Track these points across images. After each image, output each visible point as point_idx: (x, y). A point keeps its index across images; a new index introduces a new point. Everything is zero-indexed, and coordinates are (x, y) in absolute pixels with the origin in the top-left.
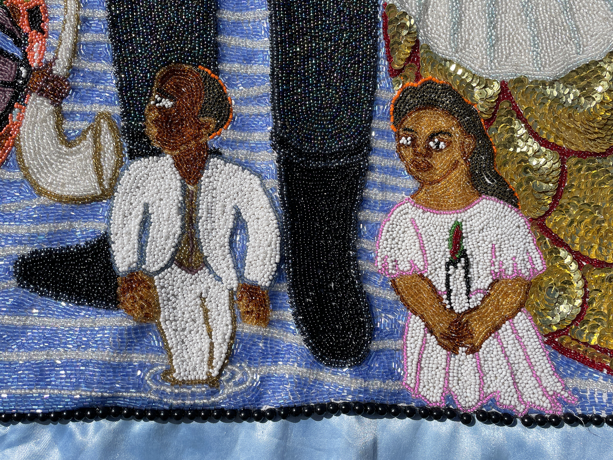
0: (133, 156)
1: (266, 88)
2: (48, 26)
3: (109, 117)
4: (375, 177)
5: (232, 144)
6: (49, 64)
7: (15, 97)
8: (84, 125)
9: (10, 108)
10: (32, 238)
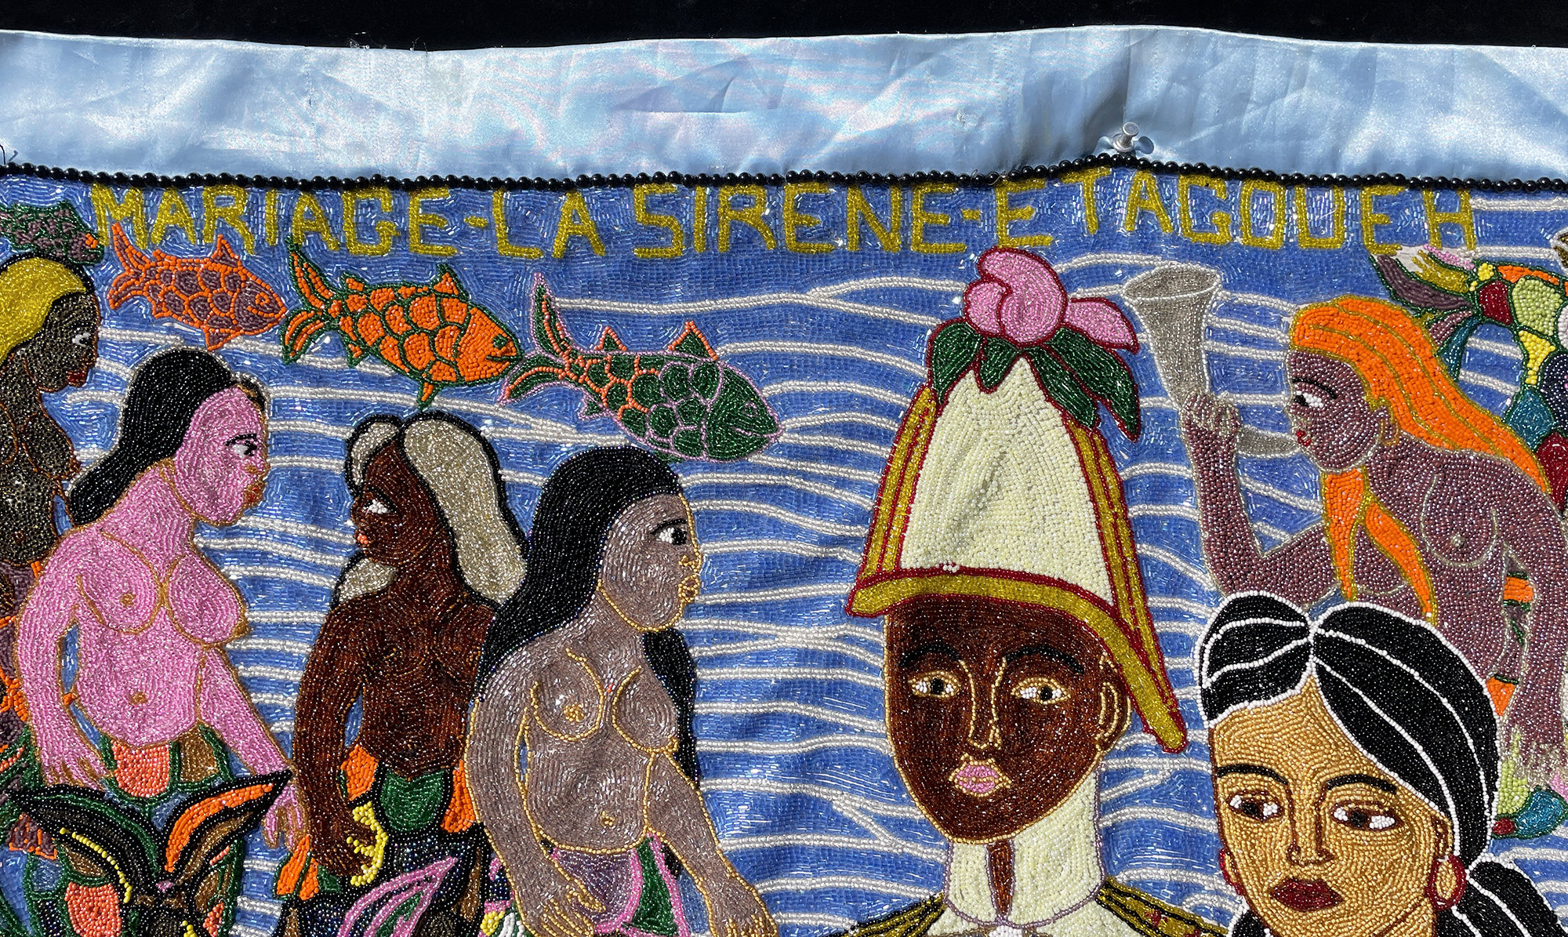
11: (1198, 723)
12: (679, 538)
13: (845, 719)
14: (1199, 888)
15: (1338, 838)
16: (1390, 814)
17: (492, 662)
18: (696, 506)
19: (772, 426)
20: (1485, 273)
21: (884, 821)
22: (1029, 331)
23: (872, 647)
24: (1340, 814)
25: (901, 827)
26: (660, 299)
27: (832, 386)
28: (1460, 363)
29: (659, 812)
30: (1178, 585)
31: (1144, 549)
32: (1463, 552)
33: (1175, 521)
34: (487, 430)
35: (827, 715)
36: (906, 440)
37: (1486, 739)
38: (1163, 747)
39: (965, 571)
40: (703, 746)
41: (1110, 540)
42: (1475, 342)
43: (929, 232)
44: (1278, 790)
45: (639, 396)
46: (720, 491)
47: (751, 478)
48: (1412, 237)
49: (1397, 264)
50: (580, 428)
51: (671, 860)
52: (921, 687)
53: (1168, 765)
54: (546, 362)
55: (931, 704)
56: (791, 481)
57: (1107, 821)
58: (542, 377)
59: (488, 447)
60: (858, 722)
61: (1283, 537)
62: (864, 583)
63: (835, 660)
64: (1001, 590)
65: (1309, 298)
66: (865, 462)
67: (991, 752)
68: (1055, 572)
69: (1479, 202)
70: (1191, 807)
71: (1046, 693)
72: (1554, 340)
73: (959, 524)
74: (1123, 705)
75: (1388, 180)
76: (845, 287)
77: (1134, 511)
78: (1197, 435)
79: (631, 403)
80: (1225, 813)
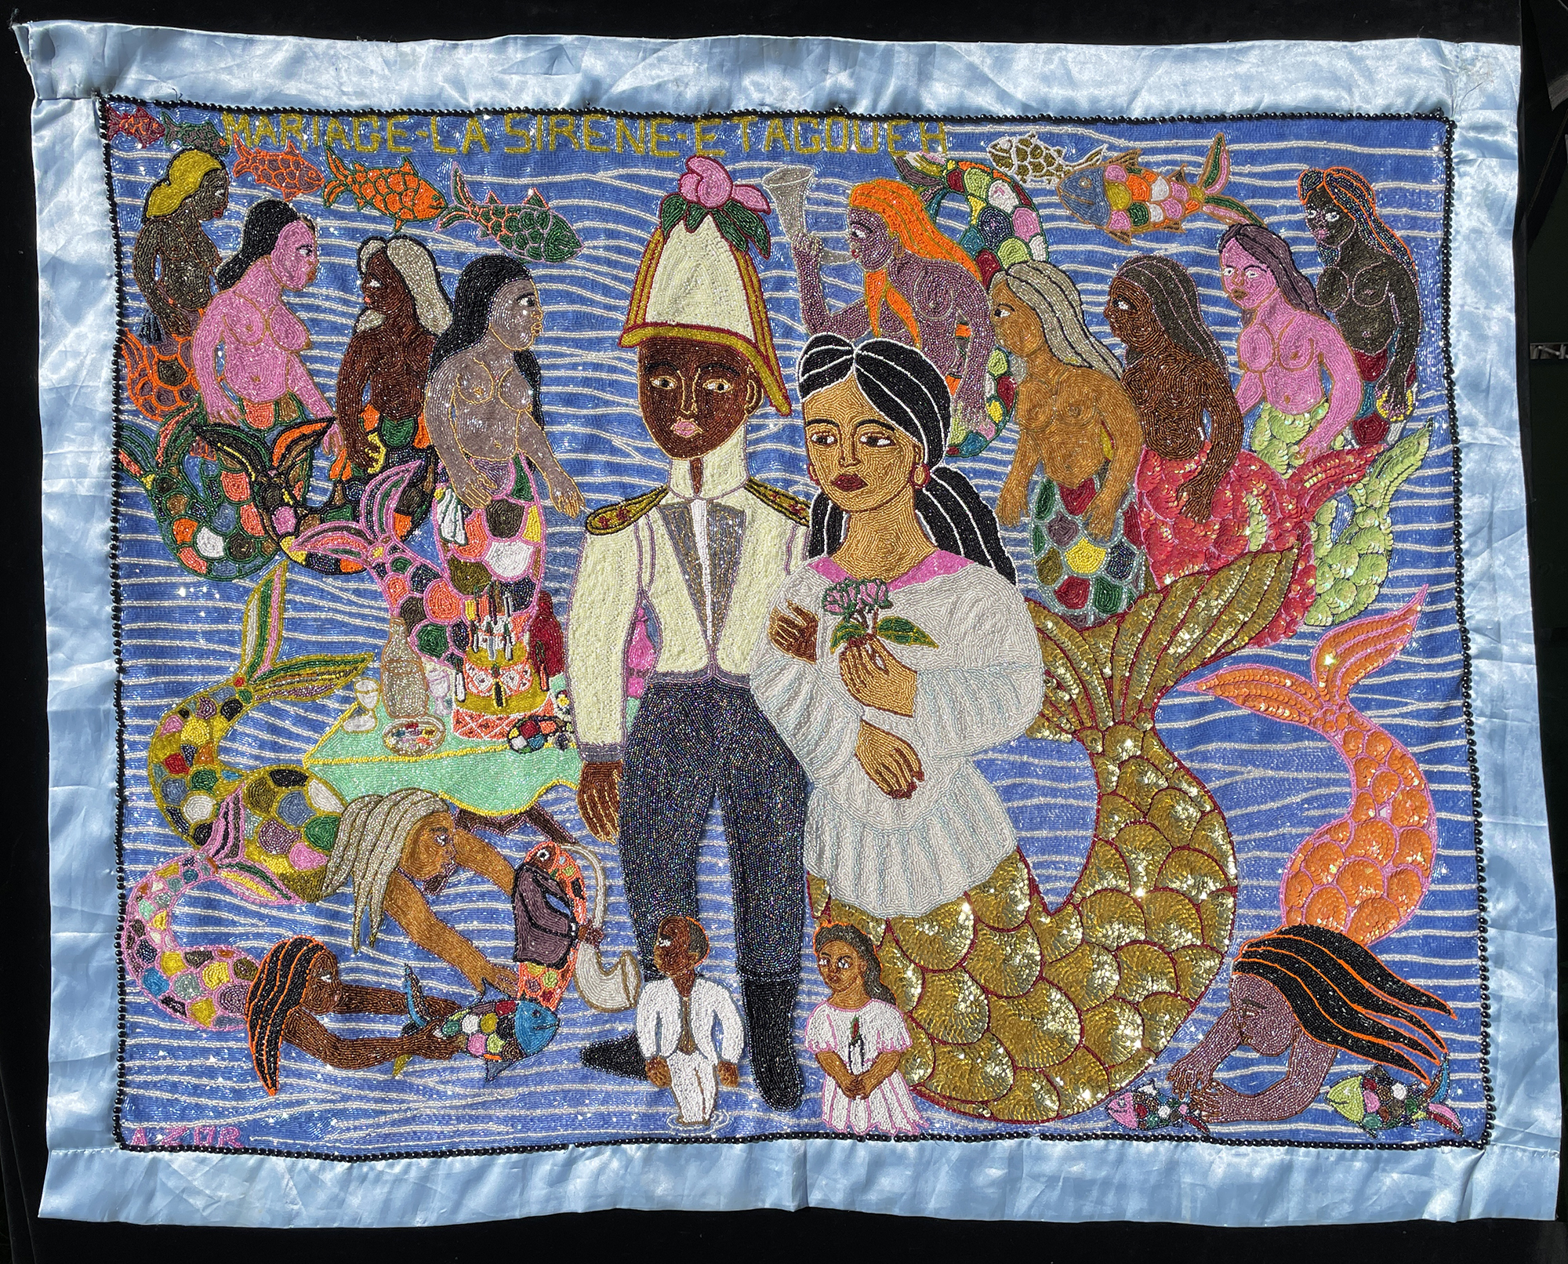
0: (647, 979)
1: (731, 930)
2: (587, 893)
3: (629, 953)
4: (804, 987)
5: (709, 968)
6: (590, 921)
7: (570, 945)
8: (615, 960)
9: (568, 951)
10: (588, 1036)
11: (797, 400)
12: (531, 303)
13: (617, 399)
14: (796, 482)
15: (864, 452)
16: (888, 438)
17: (436, 364)
18: (539, 286)
19: (579, 245)
20: (951, 166)
21: (637, 449)
22: (713, 201)
23: (631, 362)
24: (864, 439)
25: (647, 452)
26: (519, 176)
27: (611, 226)
28: (937, 213)
29: (523, 441)
30: (788, 332)
31: (771, 314)
32: (935, 311)
33: (788, 300)
34: (430, 246)
35: (608, 397)
36: (648, 256)
37: (944, 408)
38: (780, 414)
39: (678, 325)
40: (545, 408)
41: (754, 309)
42: (945, 203)
43: (659, 145)
44: (835, 430)
45: (508, 227)
46: (552, 279)
47: (568, 272)
48: (914, 147)
49: (907, 162)
50: (478, 244)
51: (530, 463)
52: (657, 383)
53: (782, 422)
54: (459, 210)
55: (661, 392)
56: (590, 275)
57: (751, 449)
58: (457, 218)
59: (430, 254)
60: (625, 400)
61: (843, 305)
62: (627, 331)
63: (613, 369)
64: (699, 336)
65: (859, 178)
66: (627, 268)
67: (692, 415)
68: (725, 326)
69: (948, 128)
70: (794, 443)
71: (721, 387)
72: (986, 200)
73: (675, 300)
74: (759, 392)
75: (901, 117)
76: (616, 173)
77: (766, 295)
78: (798, 254)
79: (504, 231)
80: (810, 444)
